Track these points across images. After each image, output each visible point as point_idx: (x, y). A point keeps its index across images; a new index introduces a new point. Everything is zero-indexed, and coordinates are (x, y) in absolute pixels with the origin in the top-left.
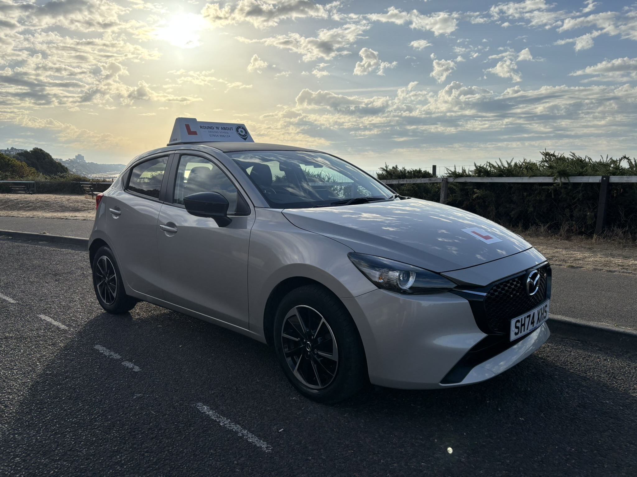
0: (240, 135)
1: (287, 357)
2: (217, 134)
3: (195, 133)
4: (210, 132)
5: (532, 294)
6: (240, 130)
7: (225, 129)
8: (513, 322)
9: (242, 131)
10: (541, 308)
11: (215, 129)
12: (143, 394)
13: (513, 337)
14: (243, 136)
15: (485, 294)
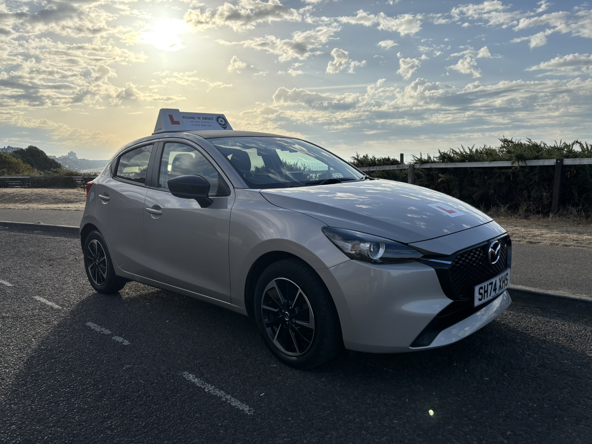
0: (220, 124)
1: (267, 327)
2: (198, 124)
3: (178, 123)
4: (192, 122)
5: (493, 263)
6: (220, 120)
7: (206, 119)
8: (477, 288)
9: (222, 121)
10: (502, 276)
11: (197, 119)
12: (133, 365)
13: (477, 303)
14: (223, 125)
15: (450, 263)
